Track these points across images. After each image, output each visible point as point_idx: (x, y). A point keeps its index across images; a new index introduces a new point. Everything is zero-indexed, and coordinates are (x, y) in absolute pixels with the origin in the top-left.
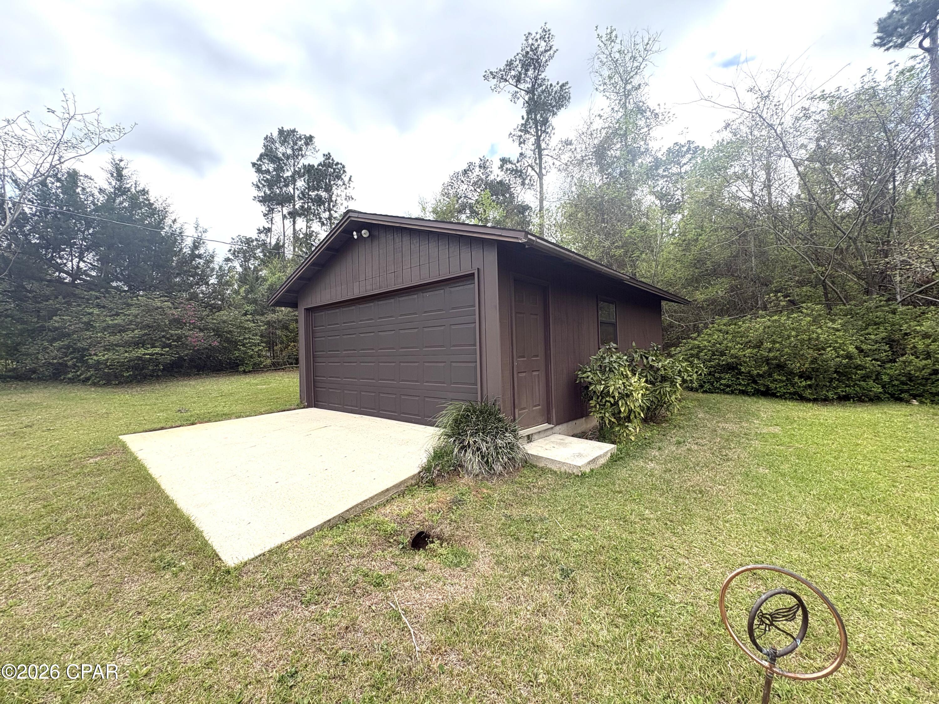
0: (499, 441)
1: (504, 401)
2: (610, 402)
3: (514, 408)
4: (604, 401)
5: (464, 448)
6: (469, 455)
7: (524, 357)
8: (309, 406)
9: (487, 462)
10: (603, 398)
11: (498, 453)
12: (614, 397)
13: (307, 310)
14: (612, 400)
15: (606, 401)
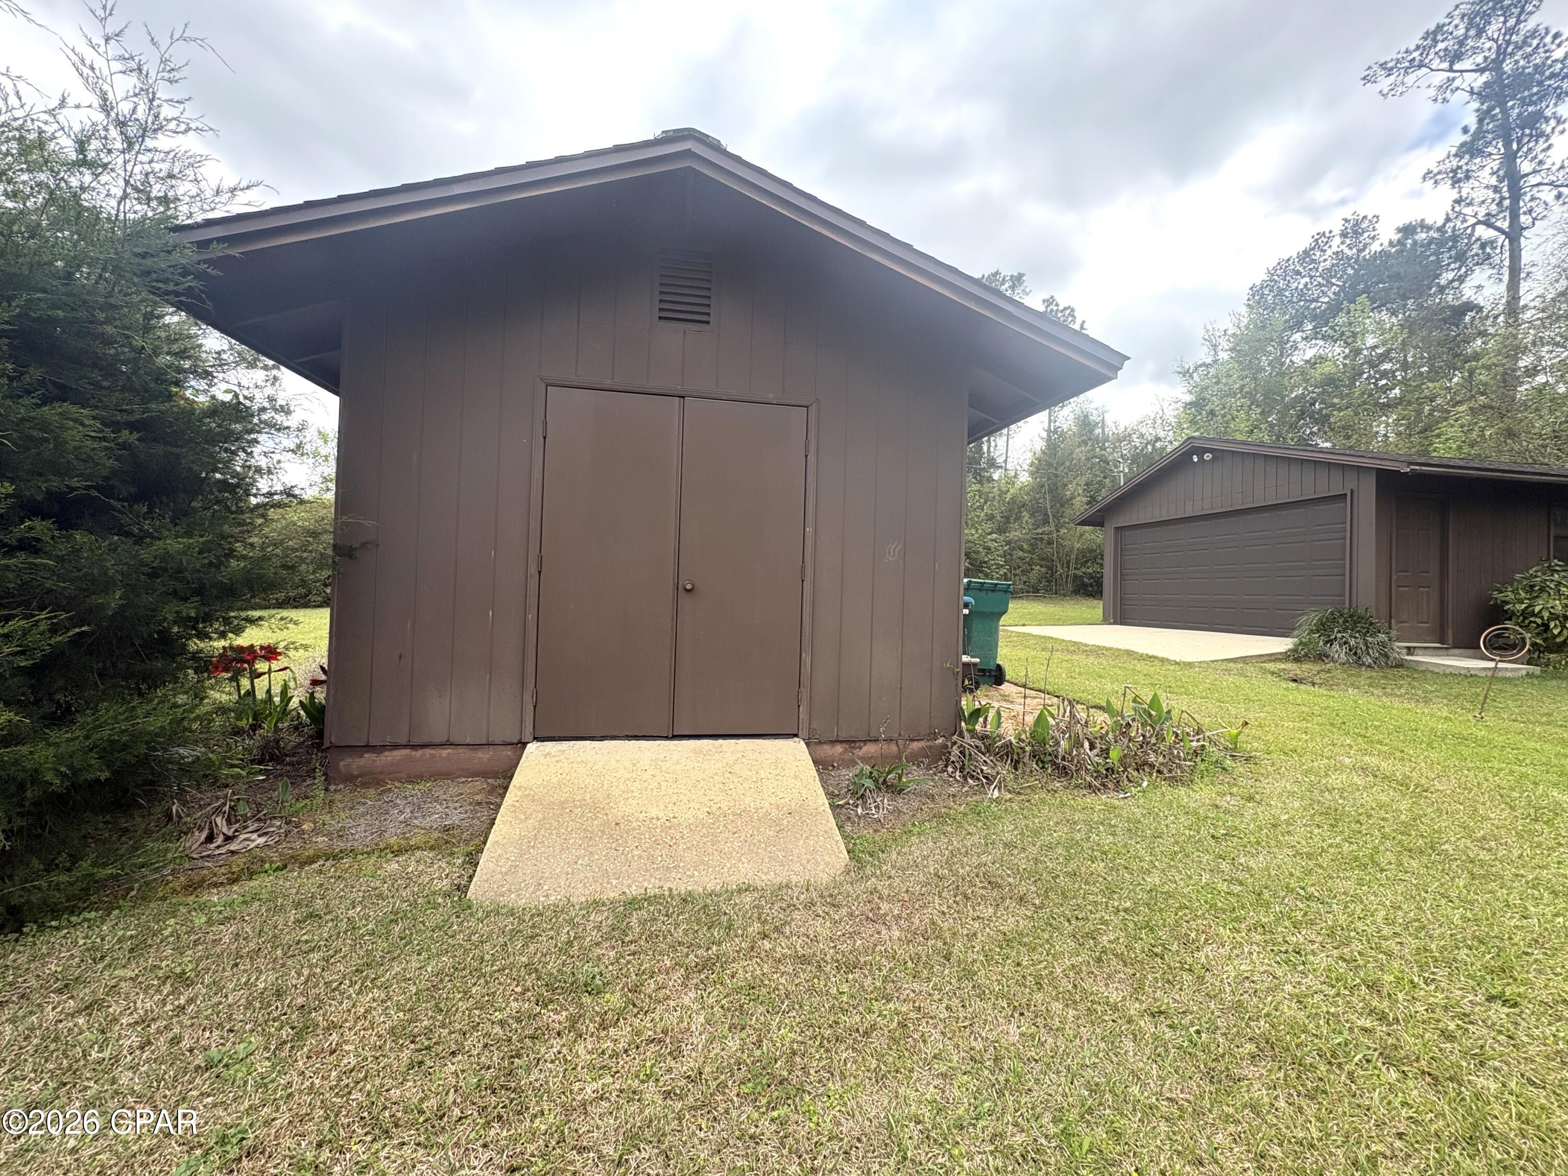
0: (1370, 639)
1: (1377, 610)
2: (1535, 622)
3: (1391, 617)
4: (1527, 622)
5: (1331, 642)
6: (1336, 646)
7: (1407, 571)
8: (1115, 623)
9: (1355, 654)
10: (1525, 618)
11: (1368, 647)
12: (1542, 618)
13: (1116, 528)
14: (1539, 621)
15: (1531, 622)
